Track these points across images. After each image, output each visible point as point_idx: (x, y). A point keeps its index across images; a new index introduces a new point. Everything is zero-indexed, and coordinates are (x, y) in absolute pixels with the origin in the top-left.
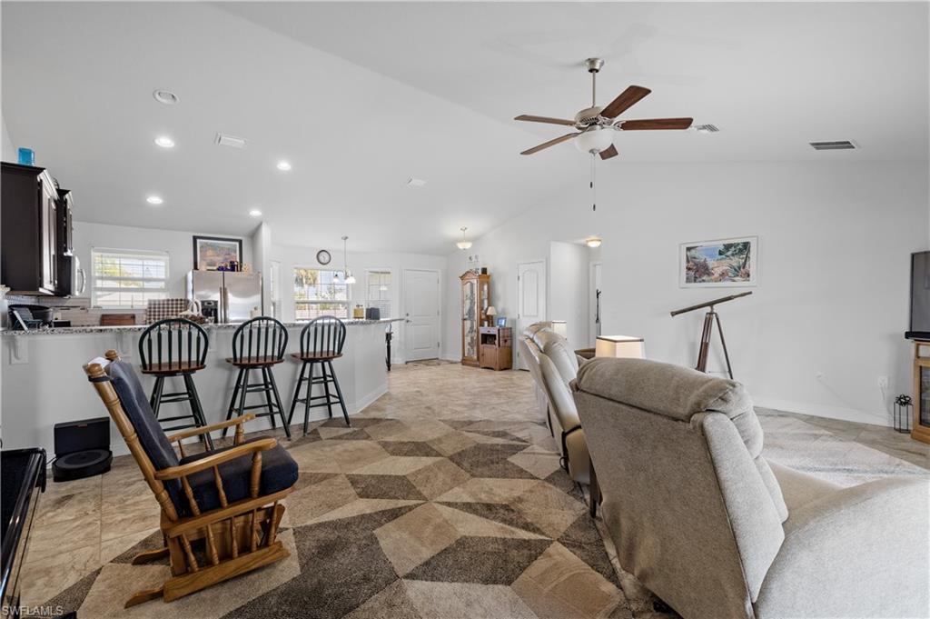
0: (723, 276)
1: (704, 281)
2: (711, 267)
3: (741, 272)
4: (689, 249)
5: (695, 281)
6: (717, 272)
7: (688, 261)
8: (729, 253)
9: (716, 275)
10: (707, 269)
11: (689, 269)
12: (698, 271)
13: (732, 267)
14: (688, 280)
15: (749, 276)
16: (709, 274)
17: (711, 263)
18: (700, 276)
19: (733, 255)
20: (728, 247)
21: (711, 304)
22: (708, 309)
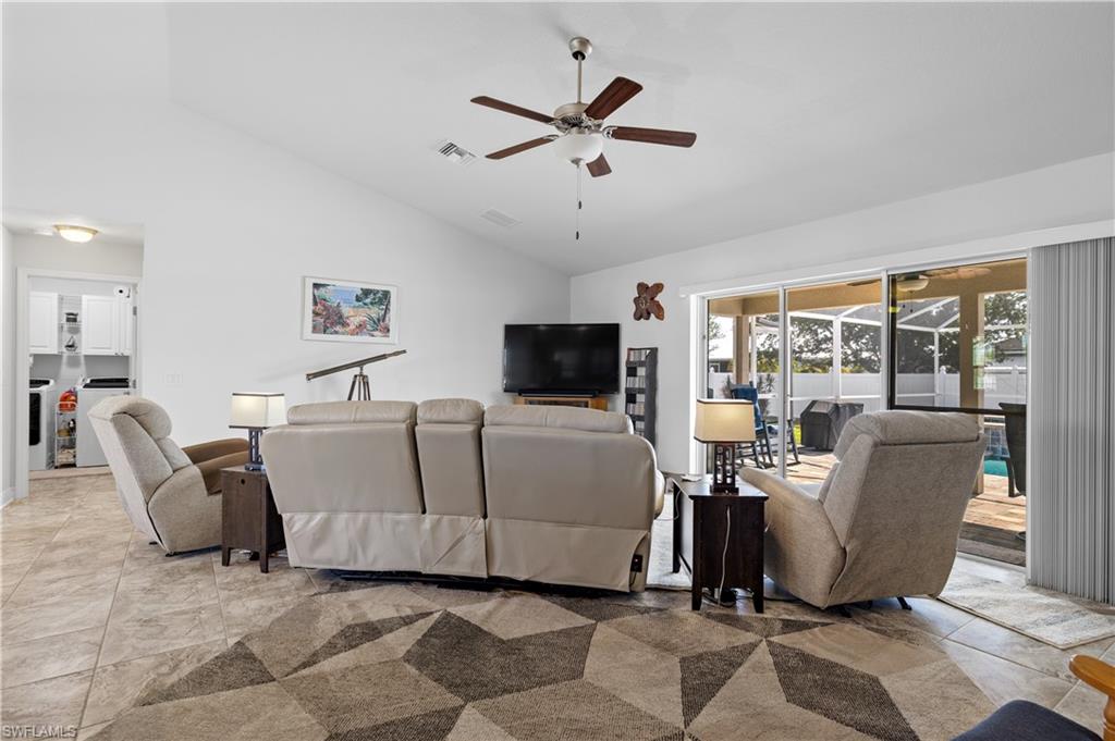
0: (360, 328)
1: (336, 332)
2: (346, 315)
3: (380, 325)
4: (316, 286)
5: (325, 332)
6: (354, 322)
7: (315, 303)
8: (368, 301)
9: (352, 327)
10: (341, 317)
11: (316, 314)
12: (328, 318)
13: (371, 319)
14: (315, 329)
15: (388, 331)
16: (345, 324)
17: (346, 311)
18: (332, 324)
19: (372, 303)
20: (366, 293)
21: (361, 364)
22: (356, 370)
